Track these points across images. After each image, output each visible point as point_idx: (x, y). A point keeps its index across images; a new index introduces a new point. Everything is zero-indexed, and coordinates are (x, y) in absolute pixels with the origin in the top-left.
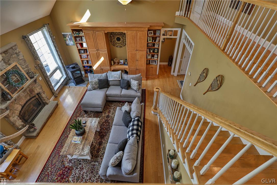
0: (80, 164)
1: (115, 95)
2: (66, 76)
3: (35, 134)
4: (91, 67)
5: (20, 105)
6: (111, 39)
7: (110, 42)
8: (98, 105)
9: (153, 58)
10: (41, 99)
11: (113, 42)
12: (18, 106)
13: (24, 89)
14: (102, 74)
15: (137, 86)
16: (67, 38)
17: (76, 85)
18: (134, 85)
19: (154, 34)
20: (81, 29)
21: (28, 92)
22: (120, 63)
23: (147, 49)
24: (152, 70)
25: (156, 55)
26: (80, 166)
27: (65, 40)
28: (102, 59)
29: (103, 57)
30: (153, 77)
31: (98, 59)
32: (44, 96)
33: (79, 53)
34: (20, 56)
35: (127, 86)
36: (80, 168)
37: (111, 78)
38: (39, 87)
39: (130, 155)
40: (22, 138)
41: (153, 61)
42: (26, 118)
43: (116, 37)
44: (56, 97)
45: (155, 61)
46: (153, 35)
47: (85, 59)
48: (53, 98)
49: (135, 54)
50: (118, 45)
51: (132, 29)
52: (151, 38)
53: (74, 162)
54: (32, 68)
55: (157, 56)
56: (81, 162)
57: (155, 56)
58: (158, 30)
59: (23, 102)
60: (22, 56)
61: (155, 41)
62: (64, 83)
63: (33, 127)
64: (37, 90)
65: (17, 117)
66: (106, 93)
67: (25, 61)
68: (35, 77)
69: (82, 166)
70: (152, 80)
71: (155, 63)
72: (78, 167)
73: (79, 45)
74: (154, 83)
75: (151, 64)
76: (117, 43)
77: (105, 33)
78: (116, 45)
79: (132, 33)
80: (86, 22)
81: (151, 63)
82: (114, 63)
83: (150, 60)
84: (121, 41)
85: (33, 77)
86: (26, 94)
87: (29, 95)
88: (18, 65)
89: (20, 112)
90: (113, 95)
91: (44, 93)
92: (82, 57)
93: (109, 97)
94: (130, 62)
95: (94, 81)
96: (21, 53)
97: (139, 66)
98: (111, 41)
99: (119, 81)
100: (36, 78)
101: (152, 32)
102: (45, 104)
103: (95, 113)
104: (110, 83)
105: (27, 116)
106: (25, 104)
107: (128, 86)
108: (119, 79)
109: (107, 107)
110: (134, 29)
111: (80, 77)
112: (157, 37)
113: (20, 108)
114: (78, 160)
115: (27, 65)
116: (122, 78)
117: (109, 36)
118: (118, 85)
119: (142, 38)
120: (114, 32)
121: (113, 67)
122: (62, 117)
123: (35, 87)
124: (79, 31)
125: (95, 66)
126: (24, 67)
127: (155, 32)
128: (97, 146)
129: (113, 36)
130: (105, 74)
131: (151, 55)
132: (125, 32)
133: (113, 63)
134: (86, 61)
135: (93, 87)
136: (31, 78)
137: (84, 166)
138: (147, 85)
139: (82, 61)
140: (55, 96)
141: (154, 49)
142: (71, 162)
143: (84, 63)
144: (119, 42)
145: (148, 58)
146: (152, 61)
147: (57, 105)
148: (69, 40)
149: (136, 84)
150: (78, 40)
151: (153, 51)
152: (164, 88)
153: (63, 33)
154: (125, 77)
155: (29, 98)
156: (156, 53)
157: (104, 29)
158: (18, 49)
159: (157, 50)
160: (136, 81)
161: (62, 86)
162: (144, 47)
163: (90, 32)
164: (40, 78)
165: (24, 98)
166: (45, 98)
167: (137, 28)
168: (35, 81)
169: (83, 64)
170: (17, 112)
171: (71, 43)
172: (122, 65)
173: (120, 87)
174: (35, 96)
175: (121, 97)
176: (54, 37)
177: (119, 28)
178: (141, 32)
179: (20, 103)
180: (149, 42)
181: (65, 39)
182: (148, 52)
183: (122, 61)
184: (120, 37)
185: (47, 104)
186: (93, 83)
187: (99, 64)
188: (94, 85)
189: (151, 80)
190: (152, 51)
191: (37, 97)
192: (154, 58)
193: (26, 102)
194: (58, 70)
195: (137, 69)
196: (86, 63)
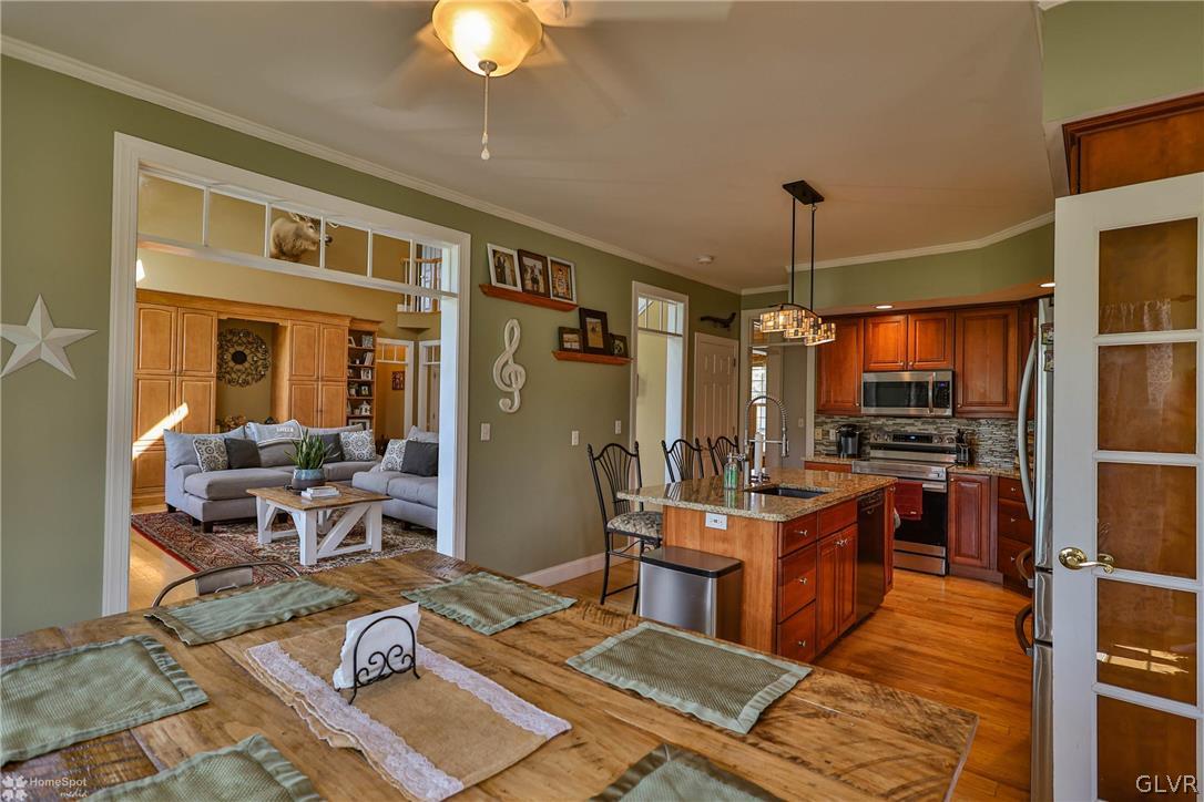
9: (357, 411)
18: (360, 443)
25: (365, 403)
29: (185, 405)
31: (171, 405)
37: (267, 436)
43: (232, 350)
46: (354, 345)
49: (314, 391)
51: (308, 318)
55: (369, 407)
57: (363, 407)
58: (367, 334)
61: (362, 362)
77: (220, 321)
78: (228, 377)
79: (307, 329)
84: (246, 365)
104: (265, 456)
110: (314, 319)
112: (368, 350)
129: (222, 347)
132: (284, 323)
141: (359, 384)
151: (357, 392)
157: (221, 308)
163: (166, 310)
167: (322, 318)
177: (269, 311)
178: (332, 328)
184: (247, 352)
190: (353, 391)
192: (361, 412)
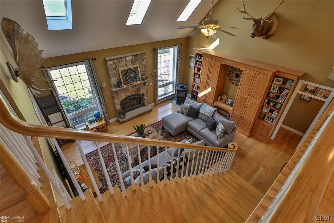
0: (124, 160)
1: (195, 128)
2: (175, 93)
3: (121, 120)
4: (197, 93)
5: (126, 95)
6: (230, 73)
7: (227, 76)
8: (172, 126)
9: (270, 113)
10: (143, 100)
11: (230, 77)
12: (124, 95)
13: (133, 85)
14: (198, 103)
15: (221, 132)
16: (192, 60)
17: (176, 104)
18: (218, 130)
19: (283, 83)
20: (202, 54)
21: (136, 89)
22: (227, 102)
23: (266, 100)
24: (263, 128)
25: (276, 112)
26: (123, 162)
27: (190, 62)
28: (209, 90)
30: (260, 138)
31: (206, 88)
32: (146, 98)
33: (194, 76)
34: (144, 61)
35: (211, 126)
36: (122, 163)
37: (202, 110)
38: (146, 90)
39: (145, 177)
40: (114, 119)
41: (270, 118)
42: (125, 107)
43: (236, 73)
44: (156, 105)
45: (273, 120)
46: (281, 83)
47: (196, 83)
48: (153, 104)
49: (246, 99)
50: (234, 82)
51: (252, 68)
52: (278, 87)
53: (123, 156)
54: (148, 74)
55: (277, 114)
56: (126, 160)
57: (274, 113)
58: (291, 80)
59: (128, 94)
60: (145, 62)
61: (281, 93)
62: (169, 98)
63: (123, 115)
64: (143, 91)
65: (119, 102)
66: (189, 122)
67: (146, 66)
68: (146, 80)
69: (124, 163)
70: (257, 142)
71: (272, 122)
72: (121, 162)
73: (196, 69)
74: (256, 145)
75: (265, 121)
76: (234, 79)
77: (221, 64)
78: (232, 81)
79: (250, 73)
80: (213, 49)
81: (265, 119)
82: (221, 100)
83: (265, 115)
84: (239, 79)
85: (144, 80)
86: (133, 90)
87: (135, 92)
88: (139, 67)
89: (124, 100)
90: (193, 127)
91: (147, 96)
92: (196, 81)
93: (189, 128)
94: (236, 105)
95: (186, 106)
96: (146, 60)
97: (245, 114)
98: (229, 76)
99: (208, 117)
100: (146, 82)
101: (282, 80)
102: (144, 105)
103: (168, 133)
104: (200, 116)
105: (127, 106)
106: (129, 97)
107: (213, 127)
108: (209, 116)
109: (182, 136)
110: (255, 69)
111: (184, 98)
112: (286, 88)
113: (124, 97)
114: (126, 157)
115: (145, 70)
116: (213, 116)
117: (228, 70)
118: (205, 121)
119: (261, 82)
120: (235, 67)
121: (217, 102)
122: (146, 121)
123: (142, 88)
124: (201, 56)
125: (200, 94)
126: (143, 70)
127: (285, 81)
128: (145, 158)
129: (233, 71)
130: (200, 104)
131: (269, 108)
132: (243, 69)
133: (219, 99)
134: (197, 87)
135: (181, 110)
136: (143, 80)
137: (124, 164)
138: (244, 142)
139: (194, 85)
140: (155, 103)
141: (276, 103)
142: (121, 155)
143: (195, 87)
144: (236, 79)
145: (263, 110)
146: (268, 117)
147: (151, 110)
148: (192, 62)
149: (220, 130)
150: (198, 64)
151: (274, 105)
152: (264, 158)
153: (190, 55)
154: (217, 117)
155: (134, 93)
156: (277, 109)
157: (221, 60)
158: (145, 57)
159: (280, 106)
160: (224, 126)
161: (167, 99)
162: (260, 94)
163: (209, 59)
164: (151, 84)
165: (130, 92)
166: (145, 100)
167: (258, 69)
168: (145, 83)
169: (193, 87)
170: (121, 99)
171: (192, 65)
172: (228, 104)
173: (206, 124)
174: (140, 95)
175: (199, 134)
176: (182, 56)
177: (237, 63)
178: (262, 75)
179: (126, 94)
180: (271, 91)
181: (190, 60)
182: (266, 104)
183: (230, 101)
184: (240, 74)
185: (145, 106)
186: (184, 107)
187: (205, 93)
188: (183, 109)
189: (256, 140)
190: (272, 104)
191: (141, 96)
192: (272, 114)
193: (131, 96)
194: (172, 84)
195: (241, 117)
196: (196, 88)
